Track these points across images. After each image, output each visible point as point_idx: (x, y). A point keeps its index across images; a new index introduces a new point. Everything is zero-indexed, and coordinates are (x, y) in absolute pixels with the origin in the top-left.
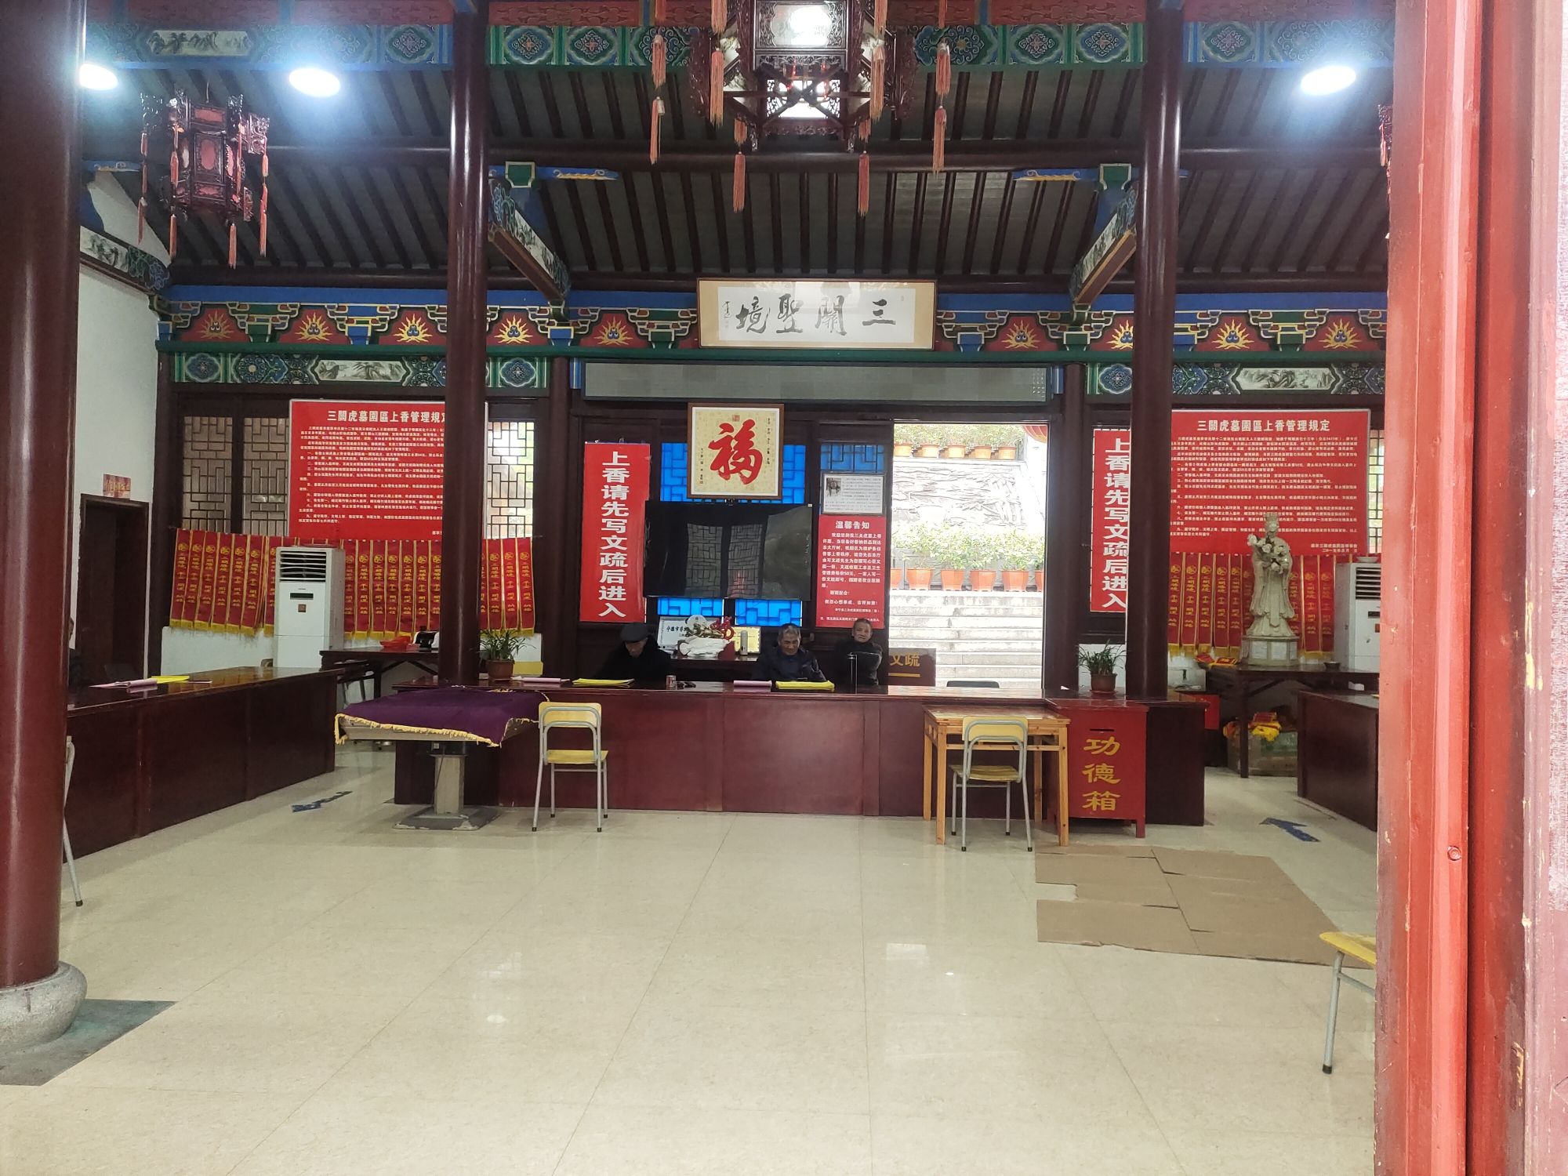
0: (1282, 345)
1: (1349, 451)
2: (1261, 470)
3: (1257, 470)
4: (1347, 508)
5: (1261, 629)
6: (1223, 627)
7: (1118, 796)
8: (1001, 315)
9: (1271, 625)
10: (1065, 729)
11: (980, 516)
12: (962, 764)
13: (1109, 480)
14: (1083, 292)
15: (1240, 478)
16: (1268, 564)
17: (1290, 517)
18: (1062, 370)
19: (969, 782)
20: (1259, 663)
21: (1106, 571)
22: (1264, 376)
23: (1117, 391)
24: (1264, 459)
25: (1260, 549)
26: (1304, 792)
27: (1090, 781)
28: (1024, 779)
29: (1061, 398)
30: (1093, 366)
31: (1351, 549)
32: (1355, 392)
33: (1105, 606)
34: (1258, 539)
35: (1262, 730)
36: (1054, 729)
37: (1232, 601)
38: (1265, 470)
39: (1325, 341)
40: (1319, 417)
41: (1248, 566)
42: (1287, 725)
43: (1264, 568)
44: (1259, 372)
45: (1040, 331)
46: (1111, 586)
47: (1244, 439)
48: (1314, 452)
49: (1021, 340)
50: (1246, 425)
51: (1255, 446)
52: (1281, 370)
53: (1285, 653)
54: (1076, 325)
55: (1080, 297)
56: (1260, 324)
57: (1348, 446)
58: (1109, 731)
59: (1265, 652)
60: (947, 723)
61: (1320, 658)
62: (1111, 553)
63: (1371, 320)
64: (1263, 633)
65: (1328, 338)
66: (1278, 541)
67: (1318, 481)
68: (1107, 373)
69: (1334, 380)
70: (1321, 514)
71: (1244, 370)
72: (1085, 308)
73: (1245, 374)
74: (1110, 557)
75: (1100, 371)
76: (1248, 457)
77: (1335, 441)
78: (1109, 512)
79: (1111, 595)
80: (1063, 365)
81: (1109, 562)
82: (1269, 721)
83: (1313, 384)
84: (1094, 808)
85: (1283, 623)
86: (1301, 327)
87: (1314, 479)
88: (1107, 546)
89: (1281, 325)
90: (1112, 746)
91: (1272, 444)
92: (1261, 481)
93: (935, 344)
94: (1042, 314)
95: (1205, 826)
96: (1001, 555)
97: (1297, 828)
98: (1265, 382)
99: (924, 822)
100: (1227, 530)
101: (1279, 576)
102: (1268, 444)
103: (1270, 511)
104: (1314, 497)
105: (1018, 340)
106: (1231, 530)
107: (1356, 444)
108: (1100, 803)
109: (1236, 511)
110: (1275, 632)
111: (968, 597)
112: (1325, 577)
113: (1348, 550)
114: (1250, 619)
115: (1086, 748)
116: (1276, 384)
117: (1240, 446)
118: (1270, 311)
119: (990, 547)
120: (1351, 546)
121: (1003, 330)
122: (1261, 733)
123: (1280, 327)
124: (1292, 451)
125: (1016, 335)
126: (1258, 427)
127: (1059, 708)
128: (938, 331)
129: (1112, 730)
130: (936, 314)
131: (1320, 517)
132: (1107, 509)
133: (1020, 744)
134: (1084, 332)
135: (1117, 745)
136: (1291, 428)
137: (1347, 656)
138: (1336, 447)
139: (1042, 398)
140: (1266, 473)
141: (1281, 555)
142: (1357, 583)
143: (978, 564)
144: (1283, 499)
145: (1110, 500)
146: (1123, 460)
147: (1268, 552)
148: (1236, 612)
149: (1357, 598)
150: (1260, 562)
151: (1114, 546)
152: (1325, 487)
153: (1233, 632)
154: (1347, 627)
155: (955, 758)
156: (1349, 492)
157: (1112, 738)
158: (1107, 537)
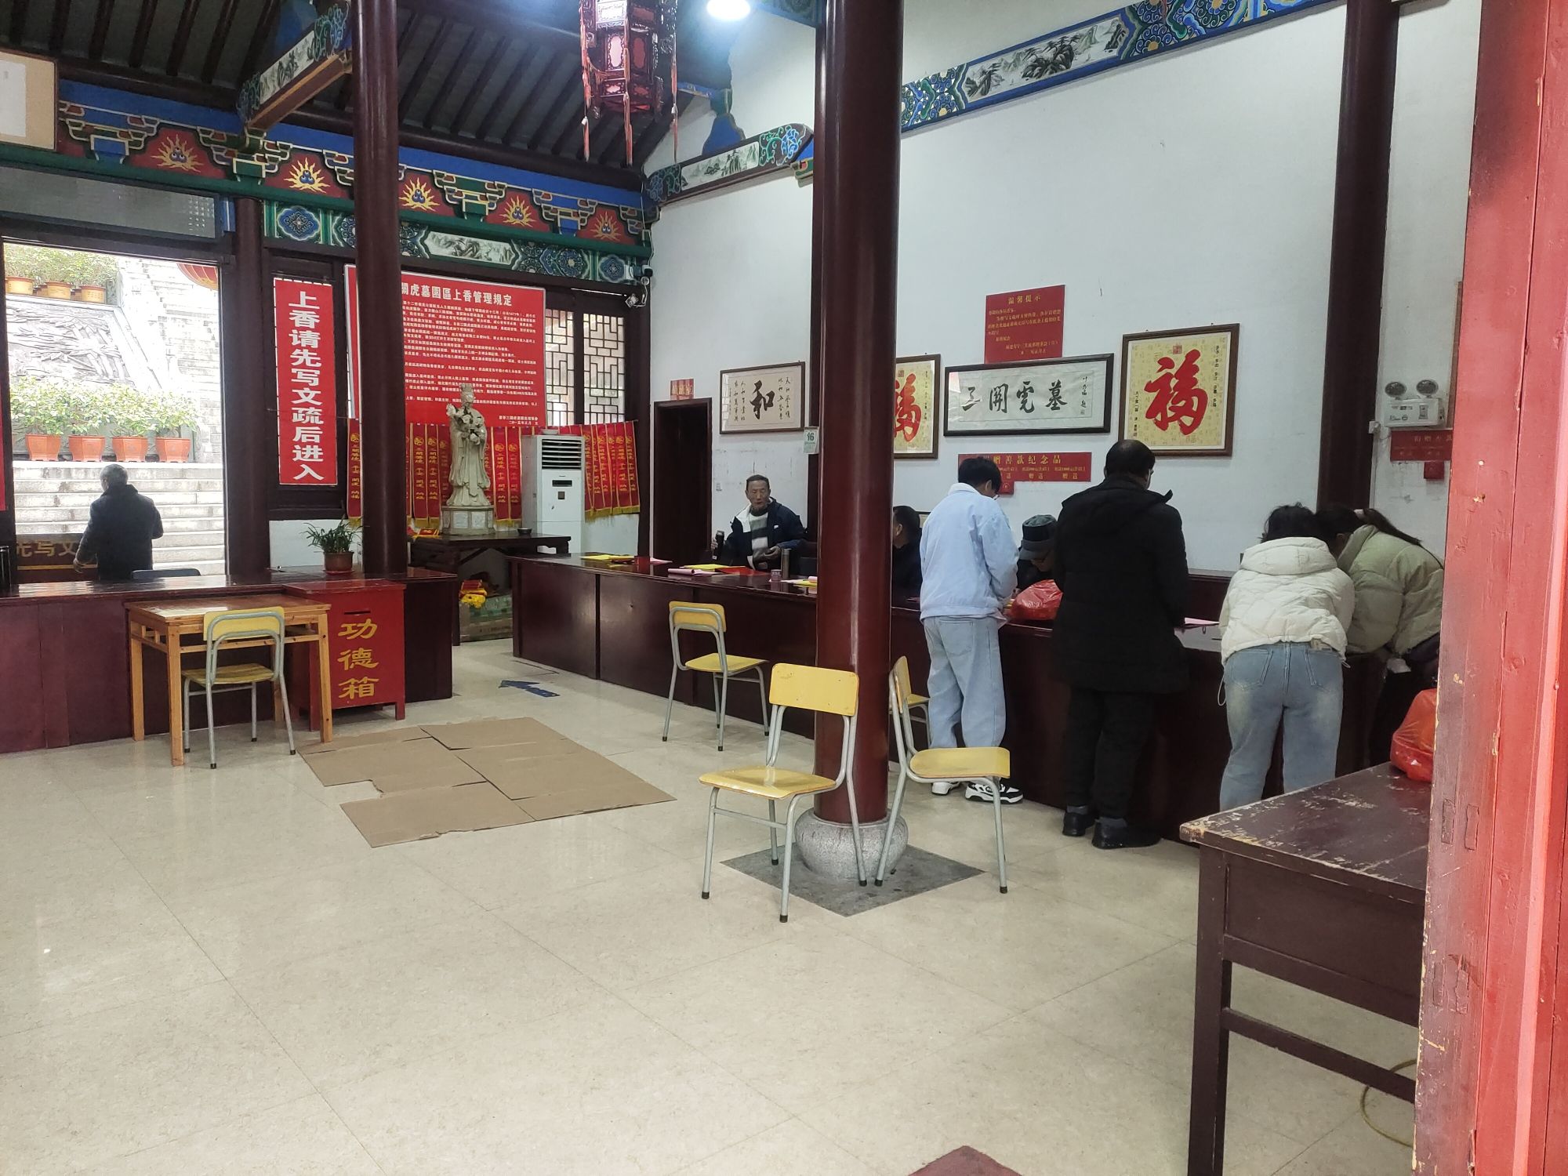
0: (468, 213)
1: (529, 328)
2: (452, 339)
3: (448, 339)
4: (529, 383)
5: (460, 499)
6: (422, 498)
7: (376, 680)
8: (150, 123)
9: (470, 495)
10: (325, 616)
11: (69, 370)
12: (204, 667)
13: (295, 337)
14: (260, 116)
15: (433, 346)
16: (467, 434)
17: (479, 388)
18: (232, 204)
19: (214, 687)
20: (460, 533)
21: (296, 439)
22: (451, 243)
23: (299, 237)
24: (455, 329)
25: (460, 420)
26: (520, 651)
27: (346, 668)
28: (282, 675)
29: (234, 236)
30: (270, 204)
31: (533, 422)
32: (532, 271)
33: (297, 478)
34: (457, 411)
35: (470, 598)
36: (313, 616)
37: (429, 472)
38: (455, 339)
39: (505, 215)
40: (503, 292)
41: (445, 436)
42: (493, 591)
43: (463, 439)
44: (446, 238)
45: (203, 151)
46: (303, 456)
47: (434, 306)
48: (499, 326)
49: (178, 159)
50: (436, 292)
51: (446, 315)
52: (466, 239)
53: (484, 521)
54: (248, 152)
55: (255, 121)
56: (445, 187)
57: (527, 322)
58: (365, 614)
59: (466, 521)
60: (179, 621)
61: (510, 526)
62: (301, 419)
63: (543, 202)
64: (463, 503)
65: (507, 213)
66: (476, 413)
67: (503, 355)
68: (287, 215)
69: (514, 256)
70: (507, 387)
71: (432, 233)
72: (260, 134)
73: (433, 238)
74: (299, 424)
75: (278, 211)
76: (439, 325)
77: (517, 317)
78: (296, 374)
79: (303, 466)
80: (235, 197)
81: (299, 430)
82: (476, 589)
83: (496, 258)
84: (352, 697)
85: (481, 493)
86: (484, 198)
87: (500, 352)
88: (296, 412)
89: (465, 192)
90: (370, 628)
91: (461, 314)
92: (452, 351)
93: (57, 144)
94: (204, 132)
95: (453, 697)
96: (111, 417)
97: (533, 686)
98: (452, 249)
99: (137, 744)
100: (422, 399)
101: (476, 447)
102: (458, 313)
103: (462, 382)
104: (500, 371)
105: (173, 157)
106: (426, 399)
107: (534, 321)
108: (359, 690)
109: (430, 380)
110: (475, 502)
111: (78, 469)
112: (512, 448)
113: (530, 423)
114: (449, 490)
115: (341, 634)
116: (462, 253)
117: (432, 313)
118: (454, 176)
119: (97, 408)
120: (533, 419)
121: (154, 143)
122: (470, 600)
123: (464, 194)
124: (481, 324)
125: (170, 151)
126: (447, 296)
127: (310, 592)
128: (61, 127)
129: (369, 612)
130: (58, 105)
131: (507, 390)
132: (294, 371)
133: (277, 639)
134: (256, 162)
135: (375, 627)
136: (478, 300)
137: (535, 522)
138: (518, 323)
139: (212, 235)
140: (457, 342)
141: (478, 427)
142: (543, 454)
143: (81, 429)
144: (474, 369)
145: (297, 360)
146: (309, 316)
147: (468, 422)
148: (434, 483)
149: (543, 468)
150: (459, 433)
151: (304, 412)
152: (509, 361)
153: (433, 503)
154: (535, 495)
155: (194, 662)
156: (530, 367)
157: (369, 621)
158: (295, 402)
